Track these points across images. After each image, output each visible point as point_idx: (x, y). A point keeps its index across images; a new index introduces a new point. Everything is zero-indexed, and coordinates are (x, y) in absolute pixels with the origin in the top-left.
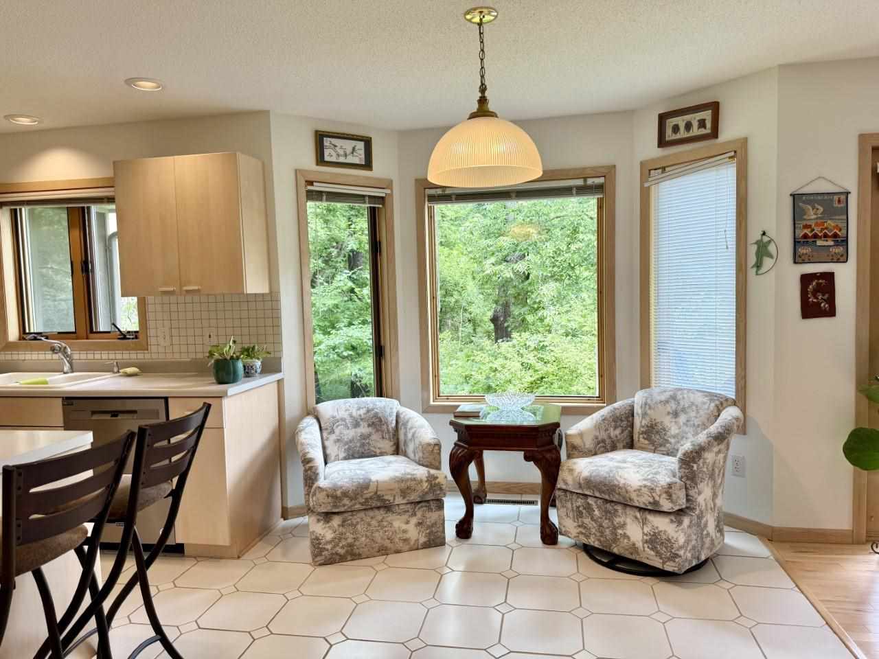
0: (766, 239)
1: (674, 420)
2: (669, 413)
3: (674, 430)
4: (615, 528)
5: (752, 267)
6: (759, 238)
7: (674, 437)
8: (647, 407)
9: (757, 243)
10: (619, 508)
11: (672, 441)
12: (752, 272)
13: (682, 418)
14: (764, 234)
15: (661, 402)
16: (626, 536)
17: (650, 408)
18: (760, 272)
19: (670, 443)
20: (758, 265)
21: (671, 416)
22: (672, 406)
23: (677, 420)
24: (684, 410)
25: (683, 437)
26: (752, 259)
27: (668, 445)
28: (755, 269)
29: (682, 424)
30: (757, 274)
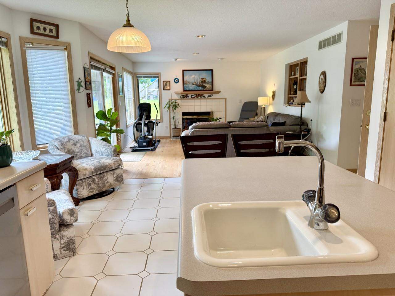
0: (80, 81)
1: (75, 147)
2: (72, 145)
3: (77, 150)
4: (104, 182)
5: (77, 90)
6: (78, 80)
7: (78, 152)
8: (64, 145)
9: (78, 82)
10: (105, 174)
11: (78, 154)
12: (76, 92)
13: (78, 145)
14: (79, 79)
15: (67, 142)
16: (108, 182)
17: (65, 145)
18: (80, 91)
19: (78, 155)
20: (79, 90)
21: (73, 146)
22: (72, 142)
23: (76, 146)
24: (77, 142)
25: (82, 152)
26: (76, 87)
27: (77, 156)
28: (77, 91)
29: (79, 147)
30: (78, 93)
